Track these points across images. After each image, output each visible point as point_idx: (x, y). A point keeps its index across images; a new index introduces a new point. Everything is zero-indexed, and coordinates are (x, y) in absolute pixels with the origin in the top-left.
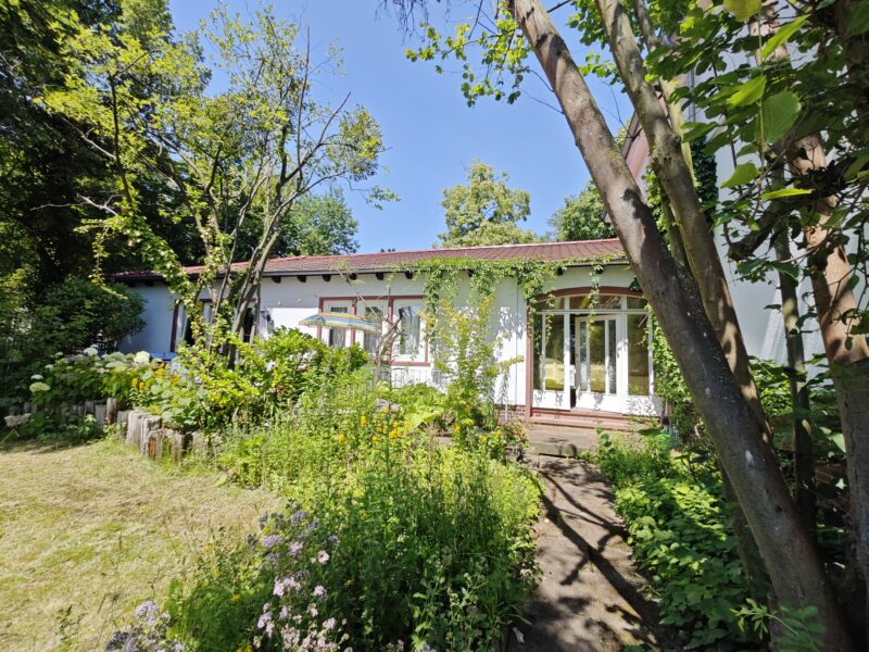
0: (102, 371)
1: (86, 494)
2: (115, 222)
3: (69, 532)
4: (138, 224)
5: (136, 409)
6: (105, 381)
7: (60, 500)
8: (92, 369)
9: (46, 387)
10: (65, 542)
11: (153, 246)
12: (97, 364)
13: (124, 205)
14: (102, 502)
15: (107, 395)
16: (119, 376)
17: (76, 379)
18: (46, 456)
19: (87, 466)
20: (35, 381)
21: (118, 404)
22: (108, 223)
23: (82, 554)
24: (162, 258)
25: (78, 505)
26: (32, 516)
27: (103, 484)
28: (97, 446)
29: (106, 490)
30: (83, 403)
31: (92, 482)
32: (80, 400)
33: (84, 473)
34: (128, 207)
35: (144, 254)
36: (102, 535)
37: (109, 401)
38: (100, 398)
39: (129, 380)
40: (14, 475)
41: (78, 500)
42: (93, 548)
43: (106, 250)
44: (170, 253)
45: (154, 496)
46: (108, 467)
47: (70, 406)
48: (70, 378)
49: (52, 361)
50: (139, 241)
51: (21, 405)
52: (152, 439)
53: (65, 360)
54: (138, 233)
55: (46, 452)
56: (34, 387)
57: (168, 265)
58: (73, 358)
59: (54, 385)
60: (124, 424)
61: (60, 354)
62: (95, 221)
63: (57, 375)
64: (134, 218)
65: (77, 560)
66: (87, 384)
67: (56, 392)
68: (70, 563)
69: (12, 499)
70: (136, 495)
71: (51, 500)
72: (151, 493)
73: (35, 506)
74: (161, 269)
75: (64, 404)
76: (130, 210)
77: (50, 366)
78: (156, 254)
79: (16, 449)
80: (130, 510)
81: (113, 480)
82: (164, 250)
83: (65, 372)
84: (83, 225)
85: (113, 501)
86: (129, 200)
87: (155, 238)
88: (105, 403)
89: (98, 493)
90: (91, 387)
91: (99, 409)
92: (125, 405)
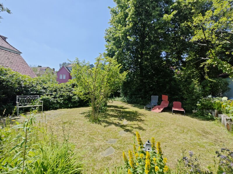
0: (213, 102)
1: (207, 133)
2: (209, 61)
3: (200, 139)
4: (216, 60)
5: (224, 114)
6: (214, 105)
7: (200, 132)
8: (210, 101)
9: (200, 105)
10: (199, 141)
11: (221, 64)
12: (212, 100)
13: (211, 56)
14: (210, 136)
15: (215, 109)
16: (218, 104)
17: (207, 103)
18: (200, 121)
19: (209, 126)
20: (198, 103)
21: (218, 112)
22: (207, 62)
23: (202, 146)
24: (225, 67)
25: (204, 135)
26: (194, 133)
27: (211, 132)
28: (213, 122)
29: (212, 134)
30: (209, 110)
31: (209, 130)
32: (208, 109)
33: (207, 128)
34: (212, 56)
35: (219, 68)
36: (208, 144)
37: (215, 110)
38: (214, 109)
39: (221, 105)
40: (193, 123)
41: (204, 133)
42: (205, 146)
43: (208, 69)
44: (228, 65)
45: (227, 142)
46: (214, 129)
47: (206, 110)
48: (205, 103)
49: (201, 99)
50: (216, 64)
51: (196, 109)
52: (227, 124)
53: (204, 99)
54: (216, 62)
55: (200, 120)
56: (197, 104)
57: (228, 69)
58: (206, 98)
59: (202, 105)
60: (220, 118)
61: (203, 97)
62: (204, 63)
63: (202, 102)
64: (214, 58)
65: (200, 146)
66: (209, 105)
67: (202, 106)
68: (199, 146)
69: (191, 128)
70: (221, 139)
71: (198, 131)
72: (226, 140)
73: (195, 131)
74: (225, 71)
75: (204, 110)
76: (213, 57)
77: (200, 100)
78: (223, 67)
79: (194, 118)
80: (218, 142)
81: (215, 132)
82: (225, 65)
83: (204, 101)
84: (202, 65)
85: (213, 137)
86: (212, 54)
87: (222, 62)
88: (214, 111)
89: (210, 134)
90: (210, 106)
91: (213, 112)
92: (220, 112)
